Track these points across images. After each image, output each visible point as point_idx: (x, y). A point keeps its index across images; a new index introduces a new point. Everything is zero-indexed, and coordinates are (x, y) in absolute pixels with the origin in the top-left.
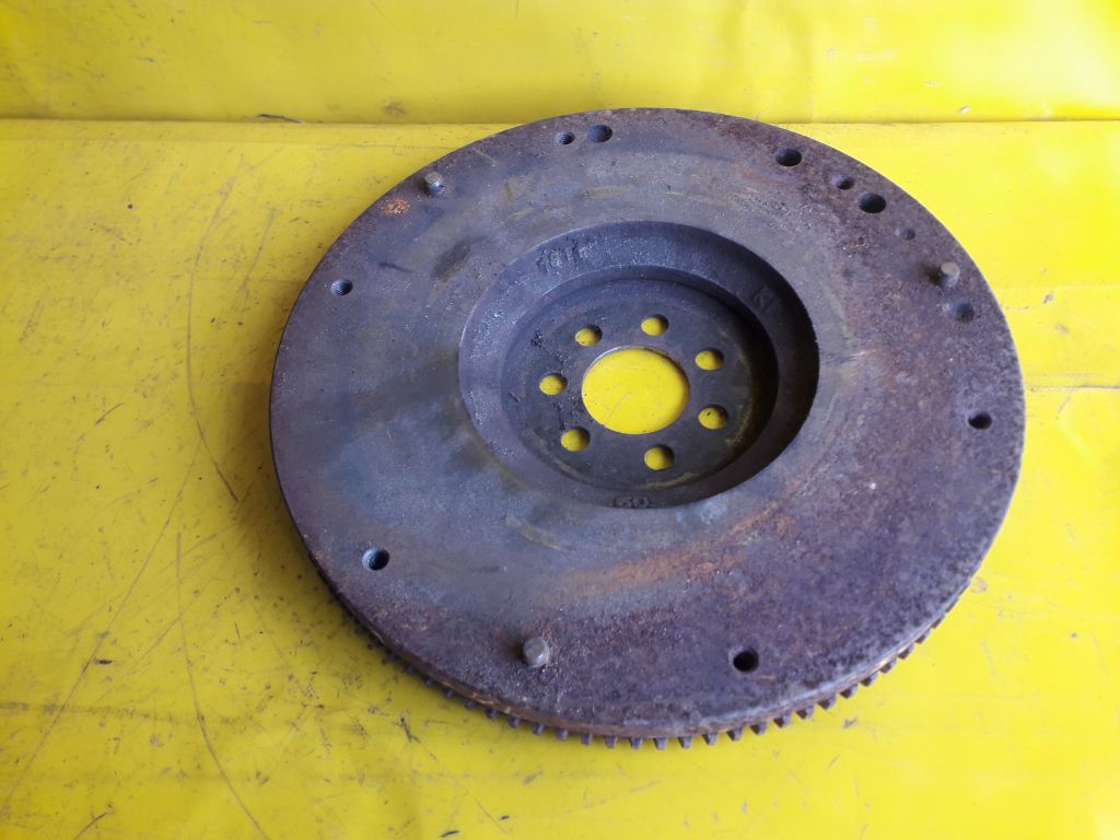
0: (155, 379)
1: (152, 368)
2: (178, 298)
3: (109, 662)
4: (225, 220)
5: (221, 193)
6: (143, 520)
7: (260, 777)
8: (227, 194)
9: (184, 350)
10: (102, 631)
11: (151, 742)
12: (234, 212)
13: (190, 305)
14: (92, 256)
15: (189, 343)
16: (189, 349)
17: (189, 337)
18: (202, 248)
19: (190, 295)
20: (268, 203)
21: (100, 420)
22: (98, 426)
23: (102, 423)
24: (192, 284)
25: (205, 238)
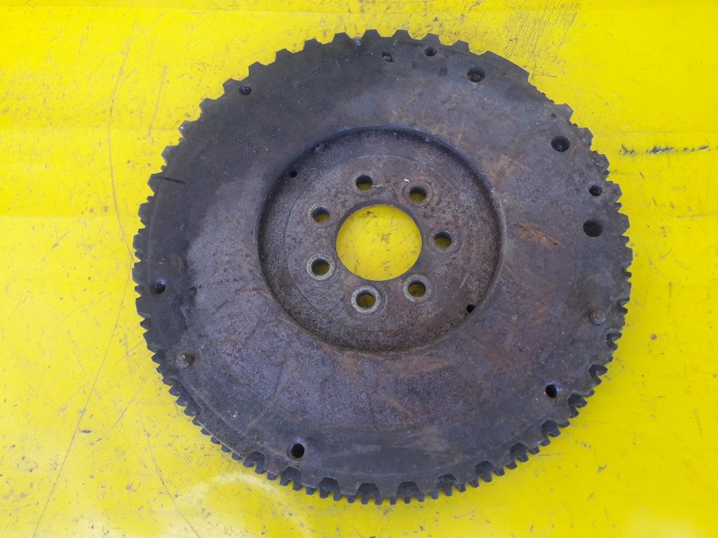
0: (92, 211)
2: (100, 144)
3: (89, 432)
4: (127, 77)
5: (122, 53)
6: (98, 324)
7: (206, 512)
9: (110, 186)
10: (82, 410)
11: (127, 488)
12: (134, 70)
13: (110, 149)
15: (113, 181)
16: (113, 185)
17: (112, 176)
20: (160, 62)
21: (54, 246)
22: (55, 248)
23: (57, 247)
24: (109, 133)
25: (115, 92)
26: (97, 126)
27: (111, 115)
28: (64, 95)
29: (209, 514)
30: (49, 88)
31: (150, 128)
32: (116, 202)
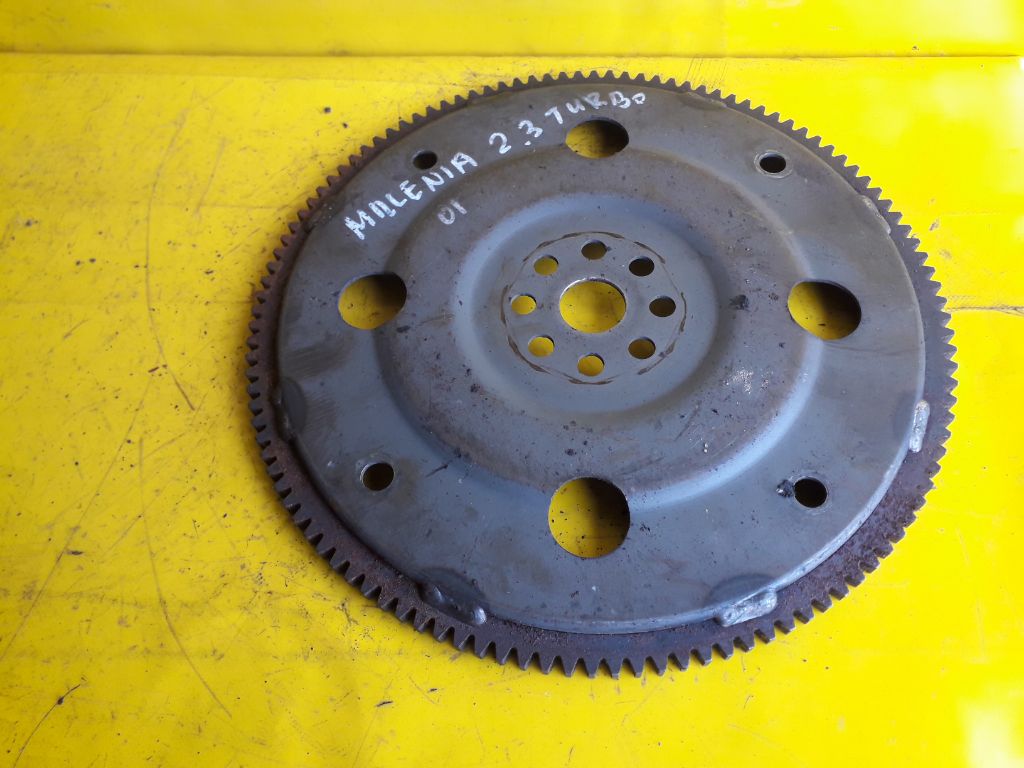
0: (117, 296)
1: (113, 287)
2: (137, 222)
3: (81, 553)
4: (179, 149)
5: (175, 123)
6: (109, 427)
8: (181, 125)
10: (73, 525)
11: (119, 623)
12: (188, 141)
13: (148, 228)
14: (57, 183)
16: (147, 268)
17: (147, 258)
18: (158, 175)
20: (219, 133)
21: (67, 335)
22: (66, 340)
23: (69, 338)
24: (150, 209)
25: (161, 166)
26: (136, 203)
27: (154, 191)
28: (100, 169)
29: (222, 656)
30: (82, 161)
31: (200, 205)
32: (148, 286)
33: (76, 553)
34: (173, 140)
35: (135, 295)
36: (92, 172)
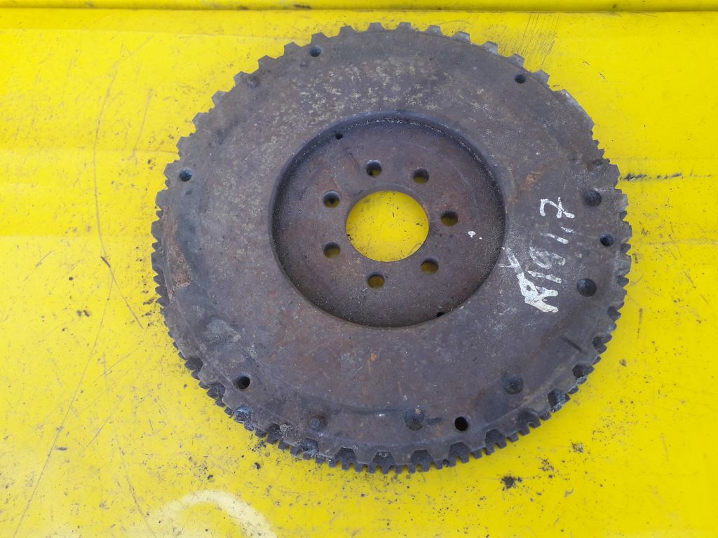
0: (75, 230)
1: (71, 221)
2: (85, 164)
3: (65, 449)
4: (113, 99)
5: (110, 76)
7: (176, 531)
8: (114, 77)
9: (94, 206)
10: (59, 427)
11: (100, 506)
12: (121, 93)
13: (95, 170)
14: (18, 129)
15: (97, 201)
16: (97, 206)
18: (99, 122)
19: (94, 162)
20: (146, 84)
22: (38, 267)
23: (40, 266)
24: (95, 154)
25: (101, 114)
26: (83, 148)
27: (97, 136)
28: (51, 116)
29: (180, 533)
30: (37, 109)
31: (135, 150)
32: (99, 222)
33: (61, 449)
34: (108, 91)
35: (89, 228)
36: (46, 119)
